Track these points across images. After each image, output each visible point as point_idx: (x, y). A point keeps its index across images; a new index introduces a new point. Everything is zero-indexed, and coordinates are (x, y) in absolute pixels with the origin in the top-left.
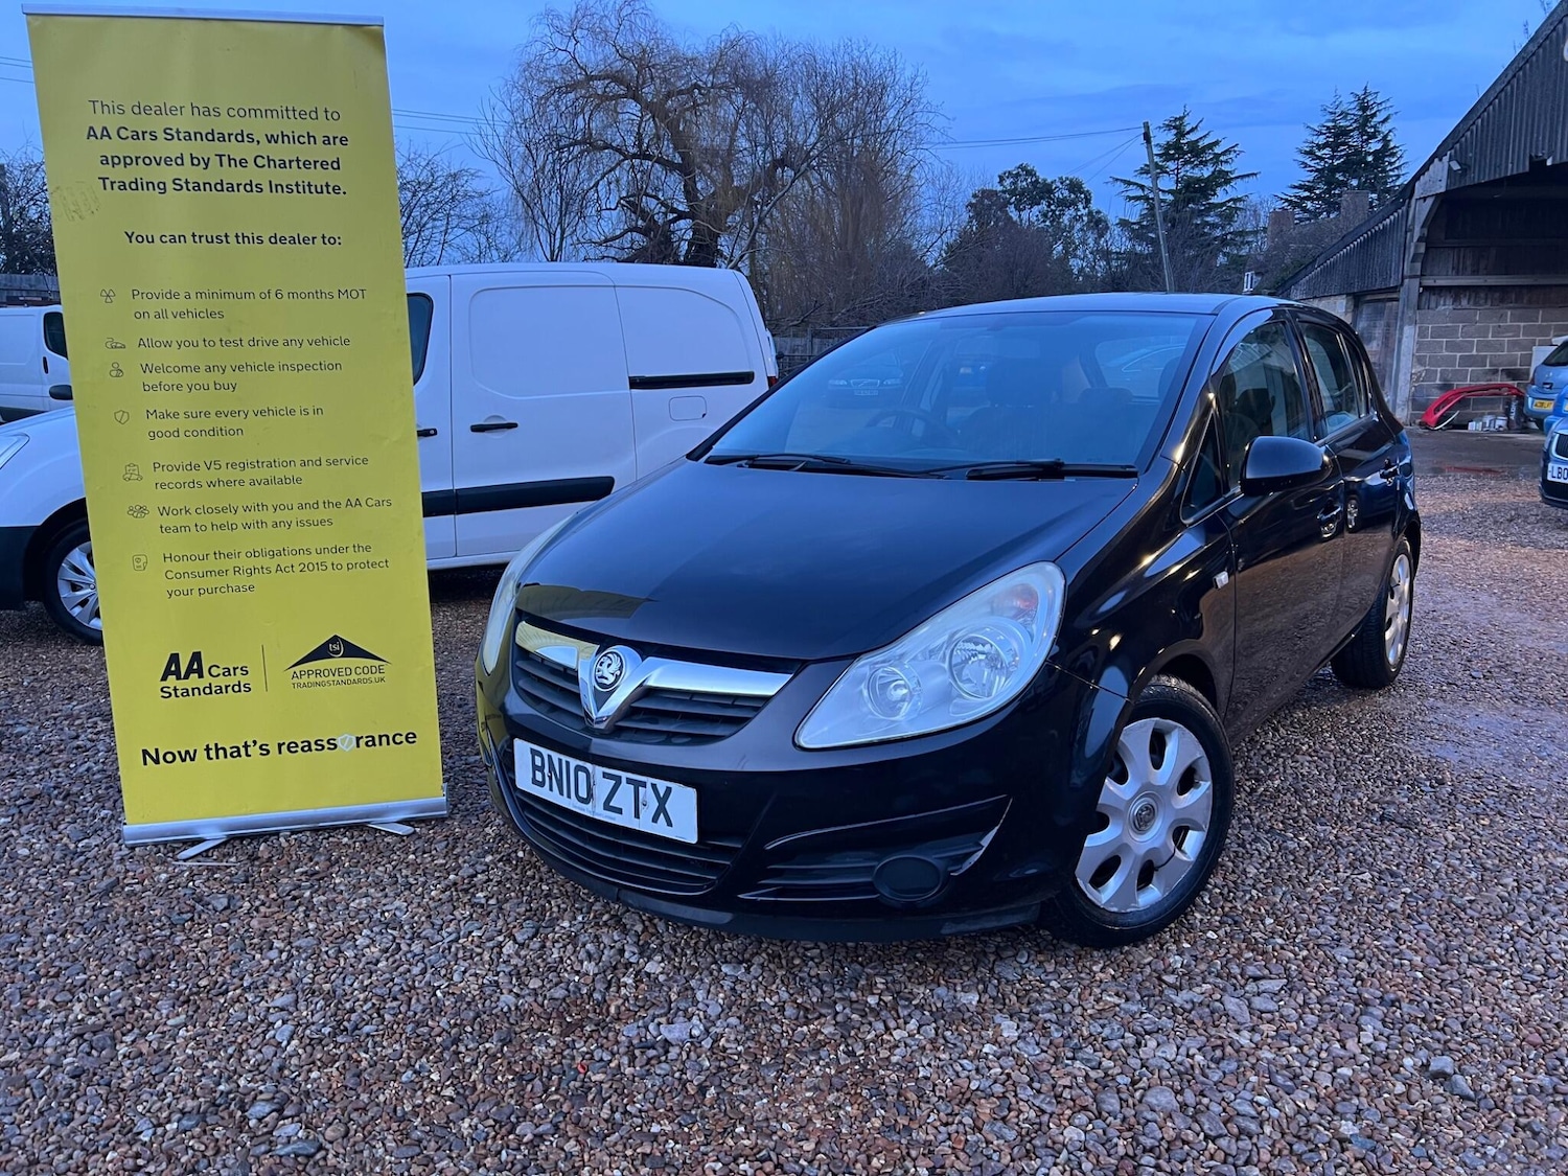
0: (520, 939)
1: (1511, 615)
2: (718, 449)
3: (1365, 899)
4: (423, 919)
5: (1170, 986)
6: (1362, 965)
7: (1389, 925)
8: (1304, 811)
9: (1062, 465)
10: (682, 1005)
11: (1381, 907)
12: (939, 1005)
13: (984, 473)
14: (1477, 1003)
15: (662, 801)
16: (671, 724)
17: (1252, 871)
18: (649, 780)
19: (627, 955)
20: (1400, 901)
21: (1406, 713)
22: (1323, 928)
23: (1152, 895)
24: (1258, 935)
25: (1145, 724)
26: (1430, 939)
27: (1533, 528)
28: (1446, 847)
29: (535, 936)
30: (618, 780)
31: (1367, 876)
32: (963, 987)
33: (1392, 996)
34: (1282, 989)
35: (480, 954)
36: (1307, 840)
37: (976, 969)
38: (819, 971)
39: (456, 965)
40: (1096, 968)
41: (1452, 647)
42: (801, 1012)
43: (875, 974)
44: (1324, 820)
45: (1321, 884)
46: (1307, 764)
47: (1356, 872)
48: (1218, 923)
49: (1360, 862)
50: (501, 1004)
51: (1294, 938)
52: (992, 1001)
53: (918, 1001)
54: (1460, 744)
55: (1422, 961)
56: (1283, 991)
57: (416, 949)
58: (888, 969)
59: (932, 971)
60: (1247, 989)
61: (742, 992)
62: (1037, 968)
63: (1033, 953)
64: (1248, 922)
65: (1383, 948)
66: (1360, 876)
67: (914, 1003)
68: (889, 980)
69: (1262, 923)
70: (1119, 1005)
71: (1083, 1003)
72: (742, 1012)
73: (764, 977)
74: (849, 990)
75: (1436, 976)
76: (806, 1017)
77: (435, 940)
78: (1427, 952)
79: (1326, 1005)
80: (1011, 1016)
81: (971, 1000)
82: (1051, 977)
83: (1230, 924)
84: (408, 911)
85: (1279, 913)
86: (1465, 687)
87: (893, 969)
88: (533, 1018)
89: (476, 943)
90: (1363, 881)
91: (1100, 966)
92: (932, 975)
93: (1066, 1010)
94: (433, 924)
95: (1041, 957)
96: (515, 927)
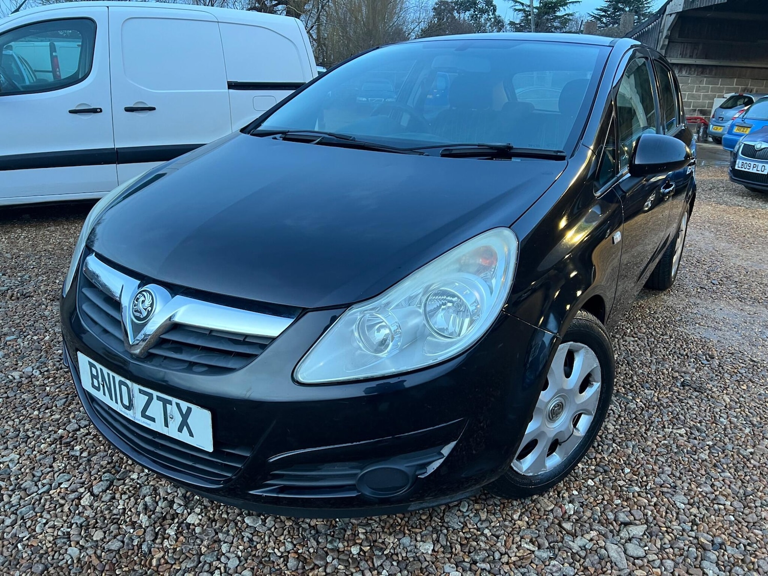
1: (724, 245)
2: (265, 126)
3: (685, 451)
4: (27, 471)
5: (568, 533)
6: (694, 510)
7: (704, 473)
8: (635, 378)
9: (510, 148)
11: (696, 457)
12: (404, 555)
13: (453, 152)
15: (185, 416)
16: (193, 354)
17: (611, 427)
18: (175, 400)
19: (175, 506)
20: (707, 452)
21: (681, 306)
22: (664, 477)
23: (555, 460)
24: (621, 483)
26: (733, 486)
27: (723, 194)
28: (726, 407)
29: (108, 488)
30: (151, 397)
31: (683, 431)
32: (422, 537)
33: (719, 540)
34: (645, 534)
35: (62, 506)
36: (641, 401)
37: (432, 518)
38: (318, 523)
39: (41, 517)
40: (516, 517)
41: (698, 264)
42: (301, 563)
43: (358, 525)
44: (648, 385)
45: (655, 438)
46: (632, 343)
47: (675, 427)
48: (593, 472)
49: (676, 419)
50: (67, 557)
51: (646, 486)
52: (443, 550)
53: (389, 551)
54: (716, 329)
55: (731, 505)
56: (646, 537)
57: (14, 500)
58: (368, 520)
59: (400, 521)
60: (622, 535)
61: (257, 543)
62: (474, 516)
63: (471, 502)
64: (613, 471)
65: (705, 494)
66: (679, 431)
67: (385, 553)
68: (368, 531)
69: (623, 473)
70: (533, 552)
71: (509, 552)
72: (255, 563)
73: (276, 528)
74: (338, 540)
75: (743, 519)
76: (304, 568)
77: (31, 491)
78: (734, 498)
79: (676, 550)
80: (457, 567)
81: (428, 549)
82: (484, 525)
83: (601, 473)
84: (18, 463)
85: (633, 464)
86: (710, 290)
87: (371, 519)
88: (89, 571)
89: (62, 495)
90: (681, 435)
91: (519, 514)
92: (400, 525)
93: (496, 558)
94: (34, 476)
95: (477, 506)
96: (95, 479)
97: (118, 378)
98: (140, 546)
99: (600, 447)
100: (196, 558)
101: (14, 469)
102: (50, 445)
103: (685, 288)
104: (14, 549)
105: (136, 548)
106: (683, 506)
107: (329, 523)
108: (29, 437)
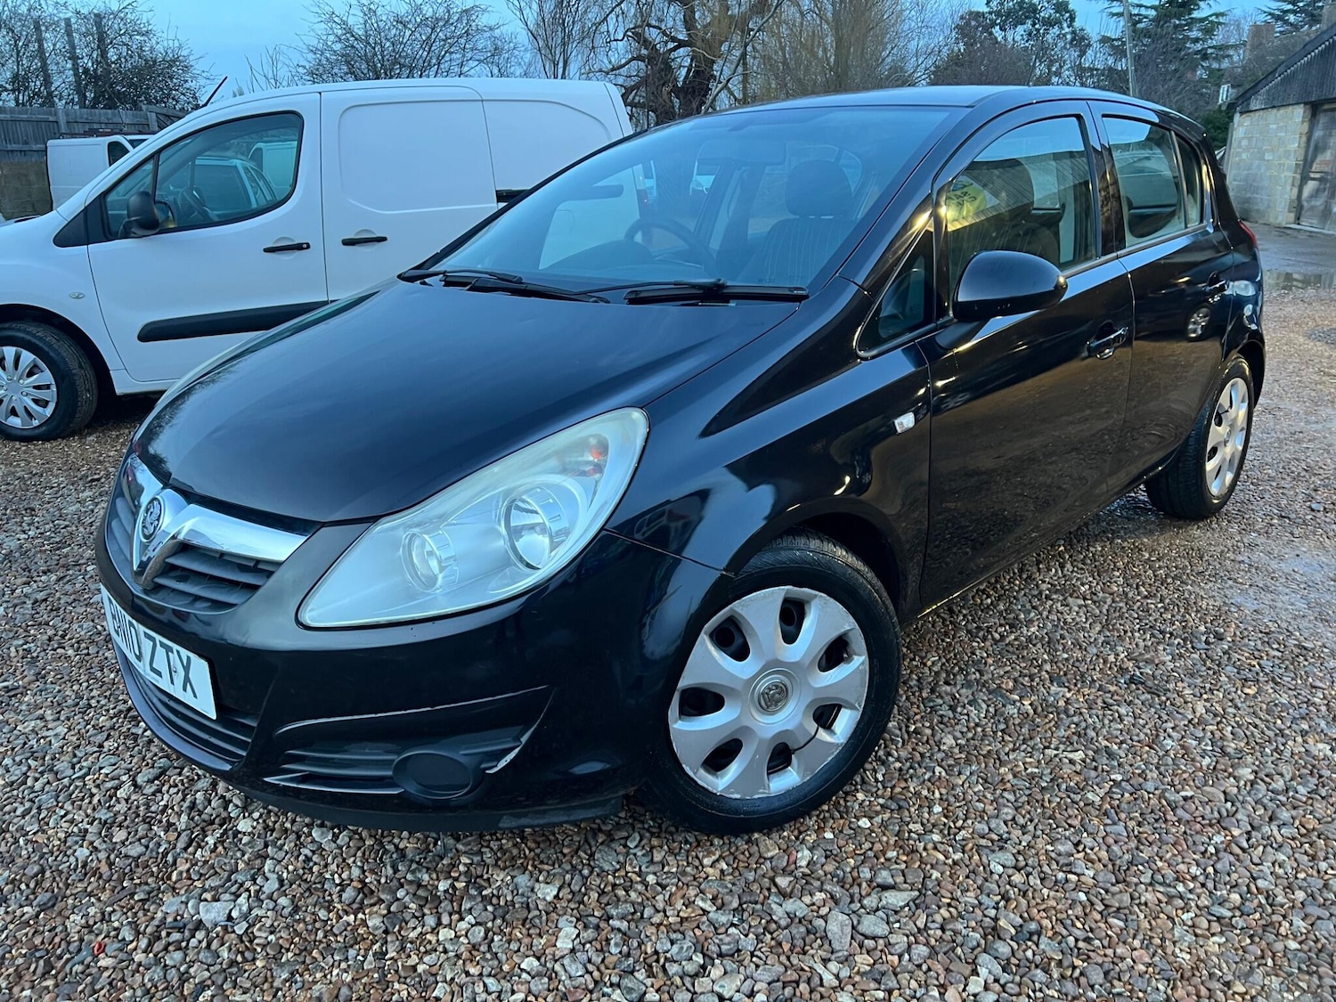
0: (140, 780)
3: (1064, 786)
4: (70, 749)
5: (780, 891)
6: (1018, 878)
7: (1076, 823)
8: (1047, 667)
9: (723, 286)
10: (240, 878)
11: (1077, 798)
12: (509, 898)
13: (642, 295)
14: (1137, 943)
15: (187, 669)
16: (196, 585)
17: (949, 742)
18: (175, 647)
20: (1104, 791)
21: (1219, 549)
23: (789, 780)
25: (773, 592)
26: (1115, 848)
28: (1190, 722)
29: (157, 778)
30: (155, 643)
31: (1078, 756)
32: (548, 876)
33: (1033, 926)
34: (908, 905)
35: (92, 795)
36: (1031, 704)
37: (577, 853)
38: (409, 844)
39: (62, 808)
40: (707, 861)
41: (1303, 473)
42: (361, 895)
43: (465, 852)
44: (1064, 679)
45: (1021, 763)
46: (1077, 609)
47: (1069, 749)
48: (879, 808)
49: (1079, 736)
50: (72, 859)
51: (955, 835)
52: (570, 897)
53: (490, 890)
54: (1266, 589)
55: (1093, 878)
56: (907, 909)
57: (38, 786)
58: (482, 846)
59: (527, 852)
60: (865, 902)
61: (315, 864)
62: (643, 855)
63: (648, 835)
64: (912, 810)
65: (1053, 855)
66: (1071, 756)
67: (484, 893)
68: (475, 861)
69: (929, 813)
70: (705, 912)
71: (668, 908)
72: (300, 890)
73: (349, 847)
74: (425, 870)
75: (1102, 900)
76: (362, 902)
77: (64, 775)
78: (1104, 866)
79: (948, 933)
80: (578, 920)
81: (548, 894)
82: (652, 869)
83: (892, 810)
84: (64, 738)
85: (952, 799)
86: (1297, 520)
87: (488, 847)
88: (92, 879)
89: (98, 782)
90: (1072, 762)
91: (714, 858)
92: (526, 857)
93: (645, 916)
94: (75, 756)
95: (655, 842)
96: (147, 764)
97: (128, 618)
98: (165, 854)
99: (911, 771)
100: (226, 874)
101: (56, 745)
102: (112, 718)
103: (1247, 516)
104: (14, 843)
105: (160, 856)
106: (1001, 869)
107: (424, 845)
108: (90, 706)
